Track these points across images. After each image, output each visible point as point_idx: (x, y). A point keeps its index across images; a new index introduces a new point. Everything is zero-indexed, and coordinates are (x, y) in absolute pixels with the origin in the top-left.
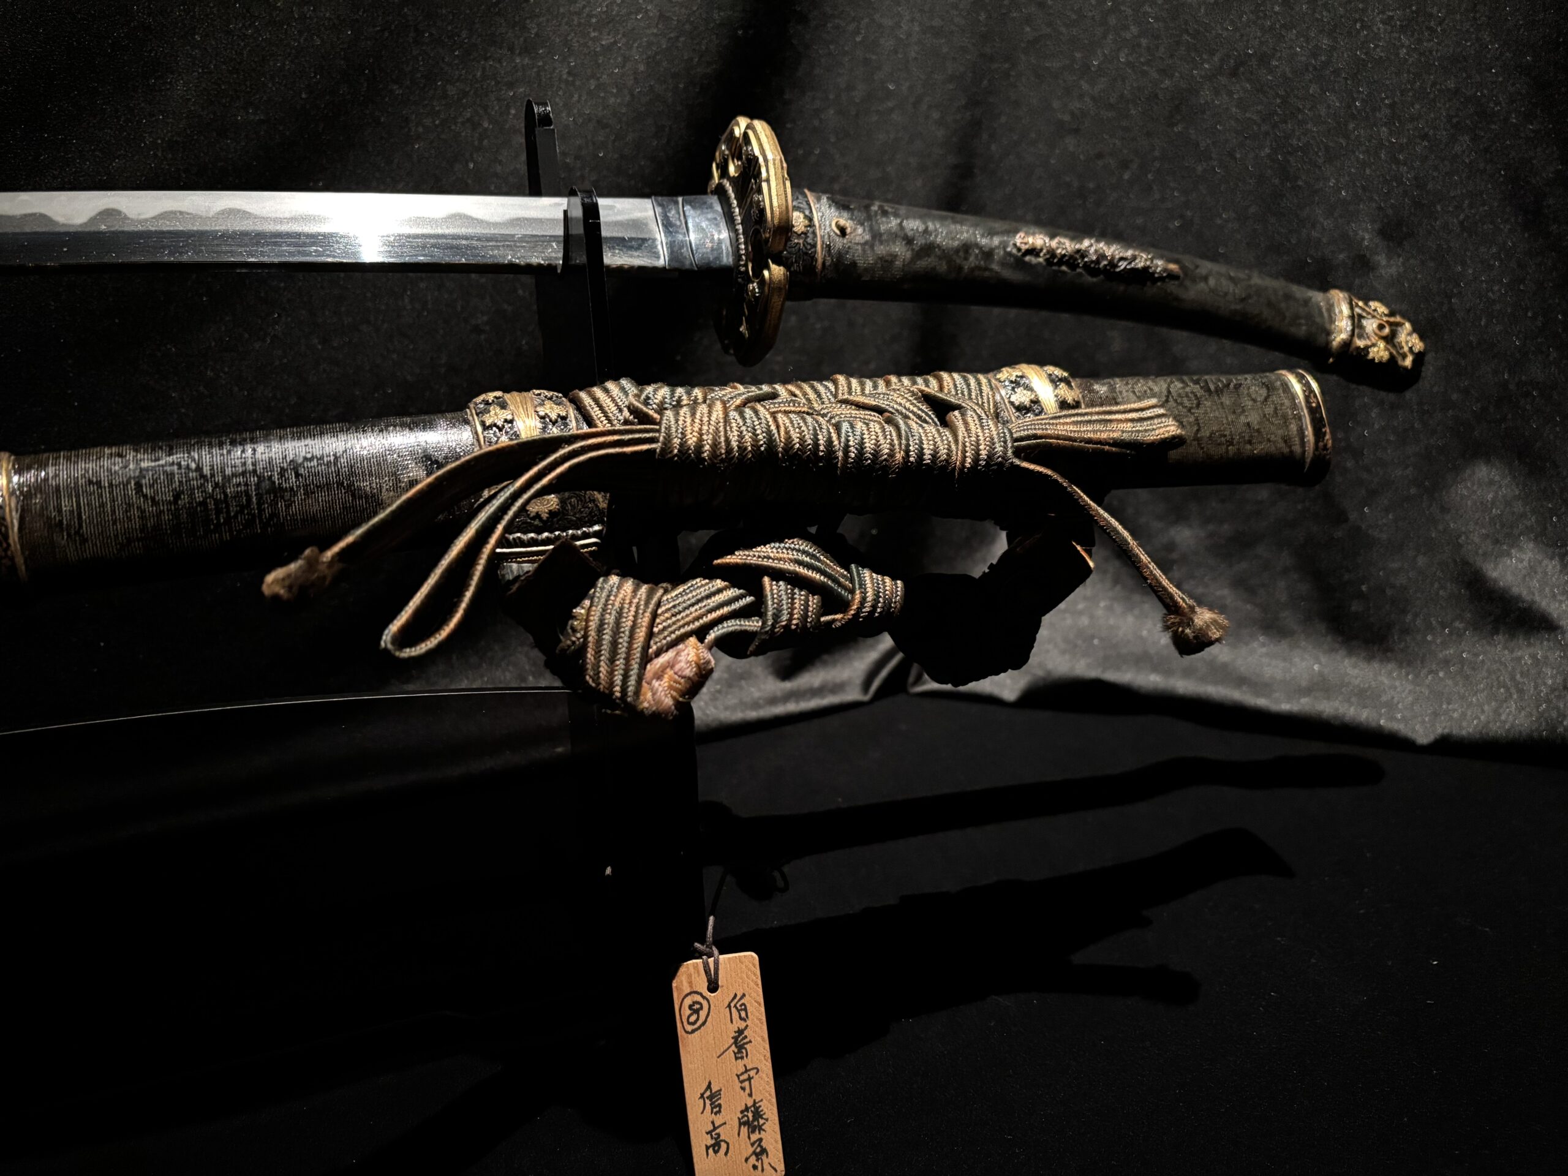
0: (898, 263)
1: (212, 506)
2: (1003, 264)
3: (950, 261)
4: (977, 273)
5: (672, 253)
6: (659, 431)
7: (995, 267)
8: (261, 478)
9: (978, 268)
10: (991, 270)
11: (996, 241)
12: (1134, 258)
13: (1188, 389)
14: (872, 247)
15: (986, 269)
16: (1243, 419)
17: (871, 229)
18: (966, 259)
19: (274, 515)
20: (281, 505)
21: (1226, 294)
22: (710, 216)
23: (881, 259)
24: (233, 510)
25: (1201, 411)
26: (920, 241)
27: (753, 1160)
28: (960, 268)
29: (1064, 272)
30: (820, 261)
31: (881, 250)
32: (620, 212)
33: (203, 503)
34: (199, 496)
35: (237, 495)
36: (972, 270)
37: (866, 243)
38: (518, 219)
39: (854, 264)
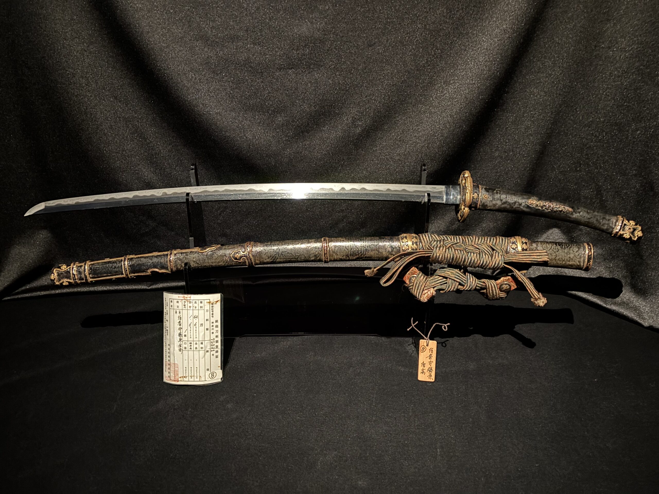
0: (497, 205)
1: (356, 251)
2: (524, 207)
3: (510, 205)
4: (517, 208)
5: (446, 201)
6: (432, 252)
7: (522, 207)
8: (364, 248)
9: (517, 207)
10: (520, 208)
11: (524, 201)
12: (559, 207)
13: (557, 247)
14: (492, 202)
15: (519, 208)
16: (569, 256)
17: (493, 197)
18: (514, 205)
19: (365, 254)
20: (367, 252)
21: (584, 217)
22: (456, 191)
23: (494, 204)
24: (359, 252)
25: (558, 253)
26: (504, 200)
27: (429, 377)
28: (513, 207)
29: (539, 209)
30: (479, 204)
31: (494, 202)
32: (437, 189)
33: (355, 251)
34: (355, 250)
35: (360, 250)
36: (516, 208)
37: (491, 201)
38: (416, 191)
39: (487, 205)
